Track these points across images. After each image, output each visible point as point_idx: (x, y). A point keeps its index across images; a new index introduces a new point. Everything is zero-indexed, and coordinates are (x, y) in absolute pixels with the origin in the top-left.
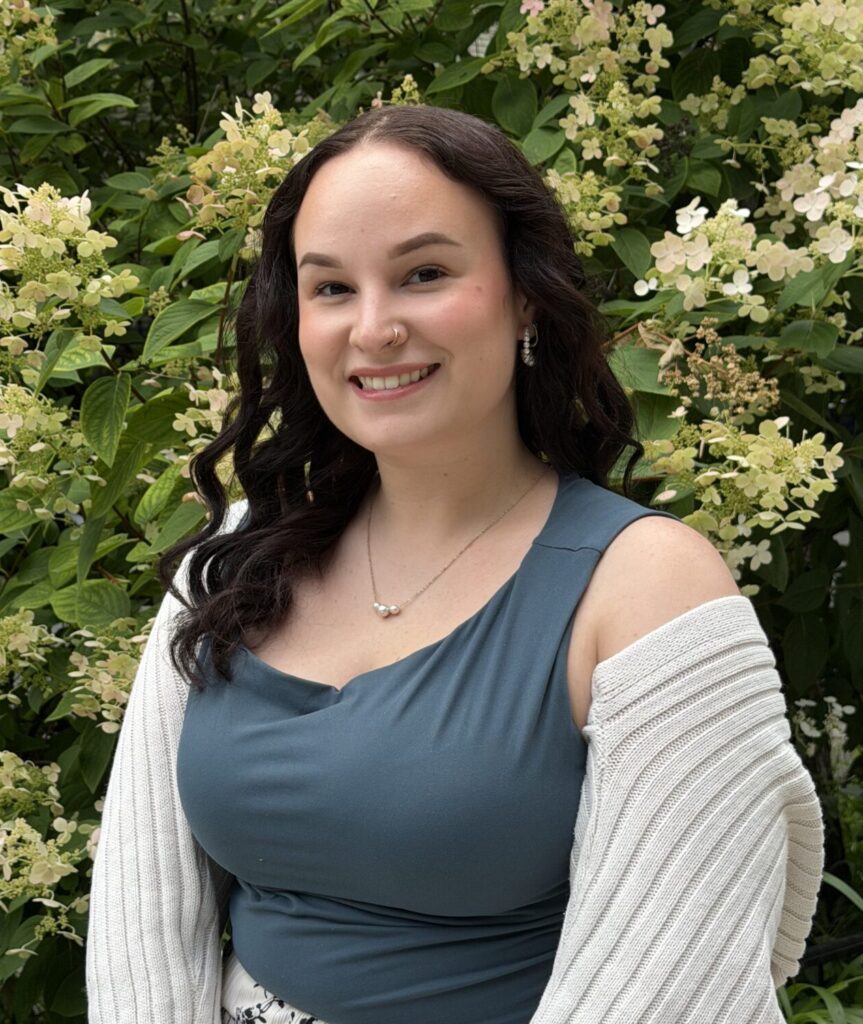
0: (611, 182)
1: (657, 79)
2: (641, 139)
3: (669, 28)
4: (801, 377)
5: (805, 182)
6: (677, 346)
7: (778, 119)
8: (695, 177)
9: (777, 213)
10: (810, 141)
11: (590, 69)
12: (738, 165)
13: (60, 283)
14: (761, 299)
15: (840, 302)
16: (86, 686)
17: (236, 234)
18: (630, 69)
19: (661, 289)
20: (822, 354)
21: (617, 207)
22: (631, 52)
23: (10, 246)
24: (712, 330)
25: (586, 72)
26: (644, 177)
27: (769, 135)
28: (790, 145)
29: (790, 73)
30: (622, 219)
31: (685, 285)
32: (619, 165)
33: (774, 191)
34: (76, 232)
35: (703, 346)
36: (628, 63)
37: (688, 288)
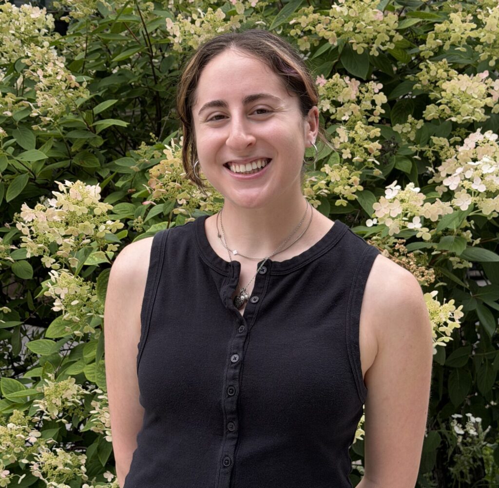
0: (357, 169)
1: (380, 118)
2: (371, 149)
3: (385, 94)
4: (451, 262)
5: (452, 168)
6: (386, 253)
7: (439, 137)
8: (399, 164)
9: (439, 182)
10: (455, 147)
11: (347, 114)
12: (420, 159)
13: (85, 227)
14: (427, 230)
15: (469, 226)
16: (98, 418)
17: (171, 203)
18: (367, 113)
19: (379, 224)
20: (459, 252)
21: (358, 183)
22: (367, 105)
23: (61, 210)
24: (402, 246)
25: (344, 115)
26: (373, 166)
27: (435, 144)
28: (445, 150)
29: (445, 113)
30: (361, 188)
31: (389, 223)
32: (360, 161)
33: (437, 171)
34: (93, 203)
35: (398, 254)
36: (366, 110)
37: (391, 225)
